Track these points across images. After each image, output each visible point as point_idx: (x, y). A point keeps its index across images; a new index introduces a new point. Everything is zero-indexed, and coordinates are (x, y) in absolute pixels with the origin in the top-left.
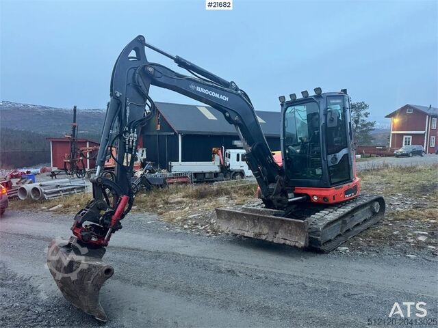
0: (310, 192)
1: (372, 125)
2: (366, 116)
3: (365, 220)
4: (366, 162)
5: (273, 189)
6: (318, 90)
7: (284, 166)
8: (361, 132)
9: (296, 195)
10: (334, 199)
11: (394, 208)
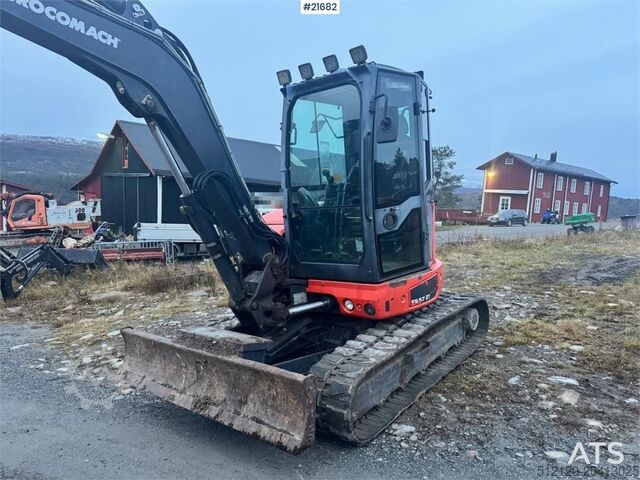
0: (338, 290)
1: (459, 179)
2: (451, 167)
3: (452, 349)
4: (451, 232)
5: (257, 284)
6: (358, 53)
7: (288, 235)
8: (443, 189)
9: (312, 297)
10: (387, 310)
11: (502, 317)
